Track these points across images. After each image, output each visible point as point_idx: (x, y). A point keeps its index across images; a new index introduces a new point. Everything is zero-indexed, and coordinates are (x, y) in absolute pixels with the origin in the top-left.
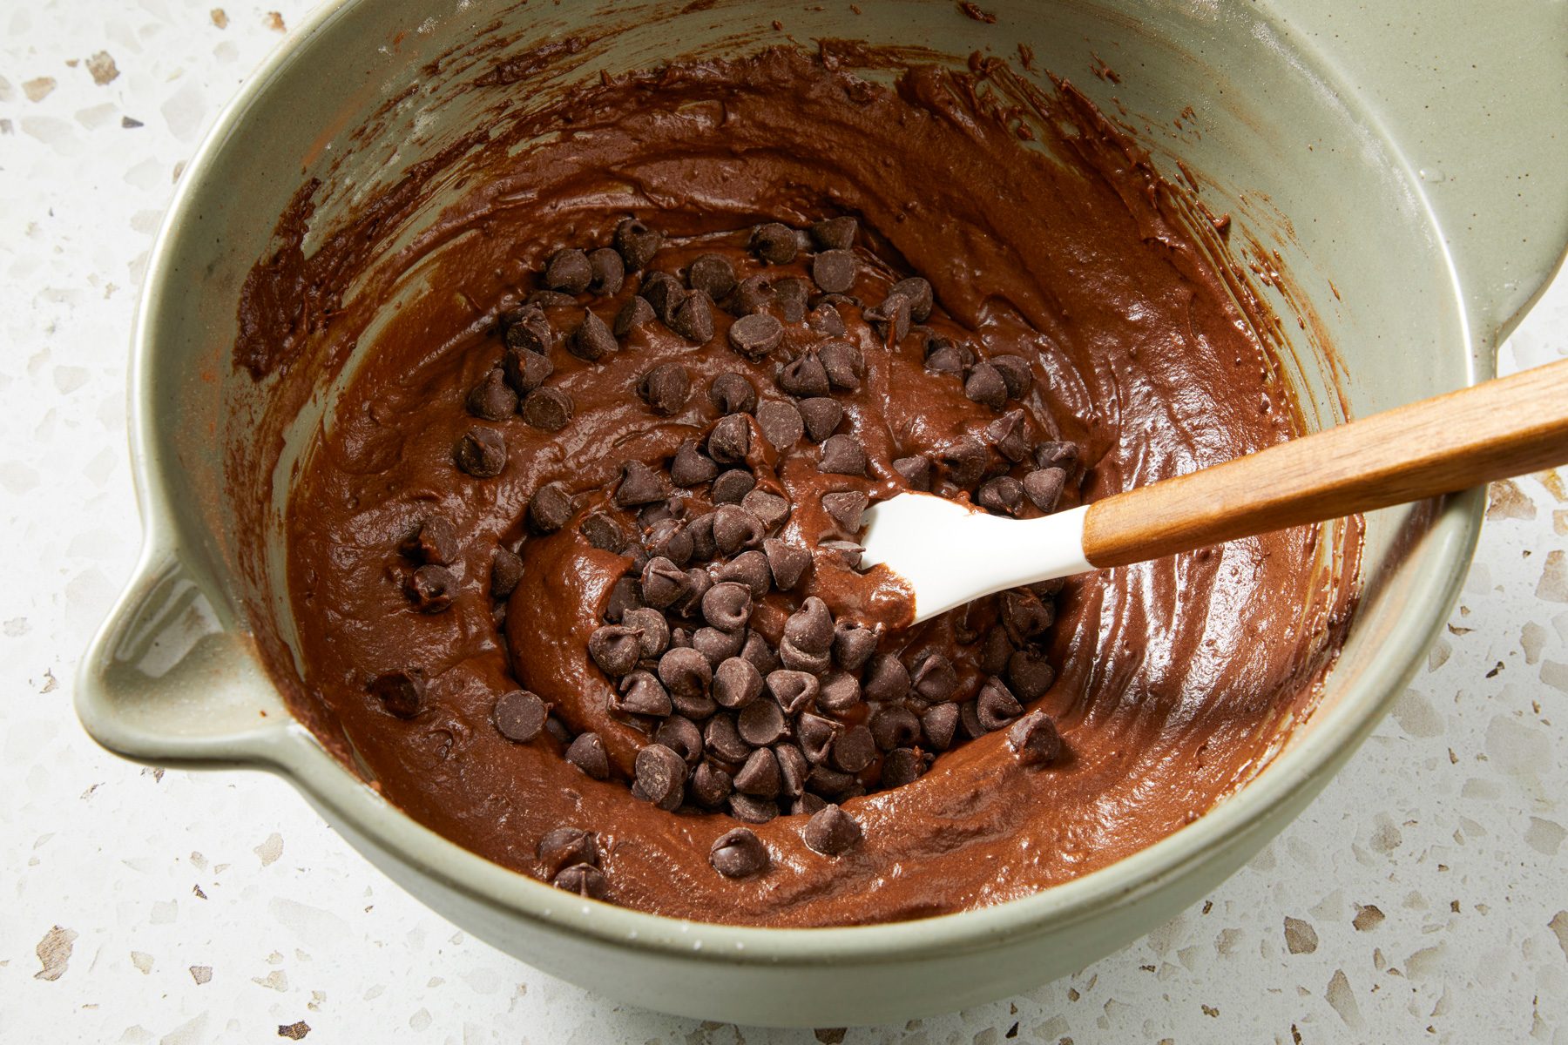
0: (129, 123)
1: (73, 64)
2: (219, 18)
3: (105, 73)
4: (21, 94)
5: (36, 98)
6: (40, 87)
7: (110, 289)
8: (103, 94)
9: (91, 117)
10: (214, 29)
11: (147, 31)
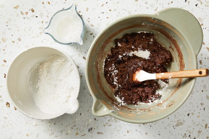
0: (36, 17)
1: (29, 10)
2: (43, 3)
3: (33, 11)
4: (25, 14)
5: (27, 15)
6: (27, 13)
7: (38, 36)
8: (33, 13)
9: (32, 16)
10: (43, 4)
11: (36, 5)
